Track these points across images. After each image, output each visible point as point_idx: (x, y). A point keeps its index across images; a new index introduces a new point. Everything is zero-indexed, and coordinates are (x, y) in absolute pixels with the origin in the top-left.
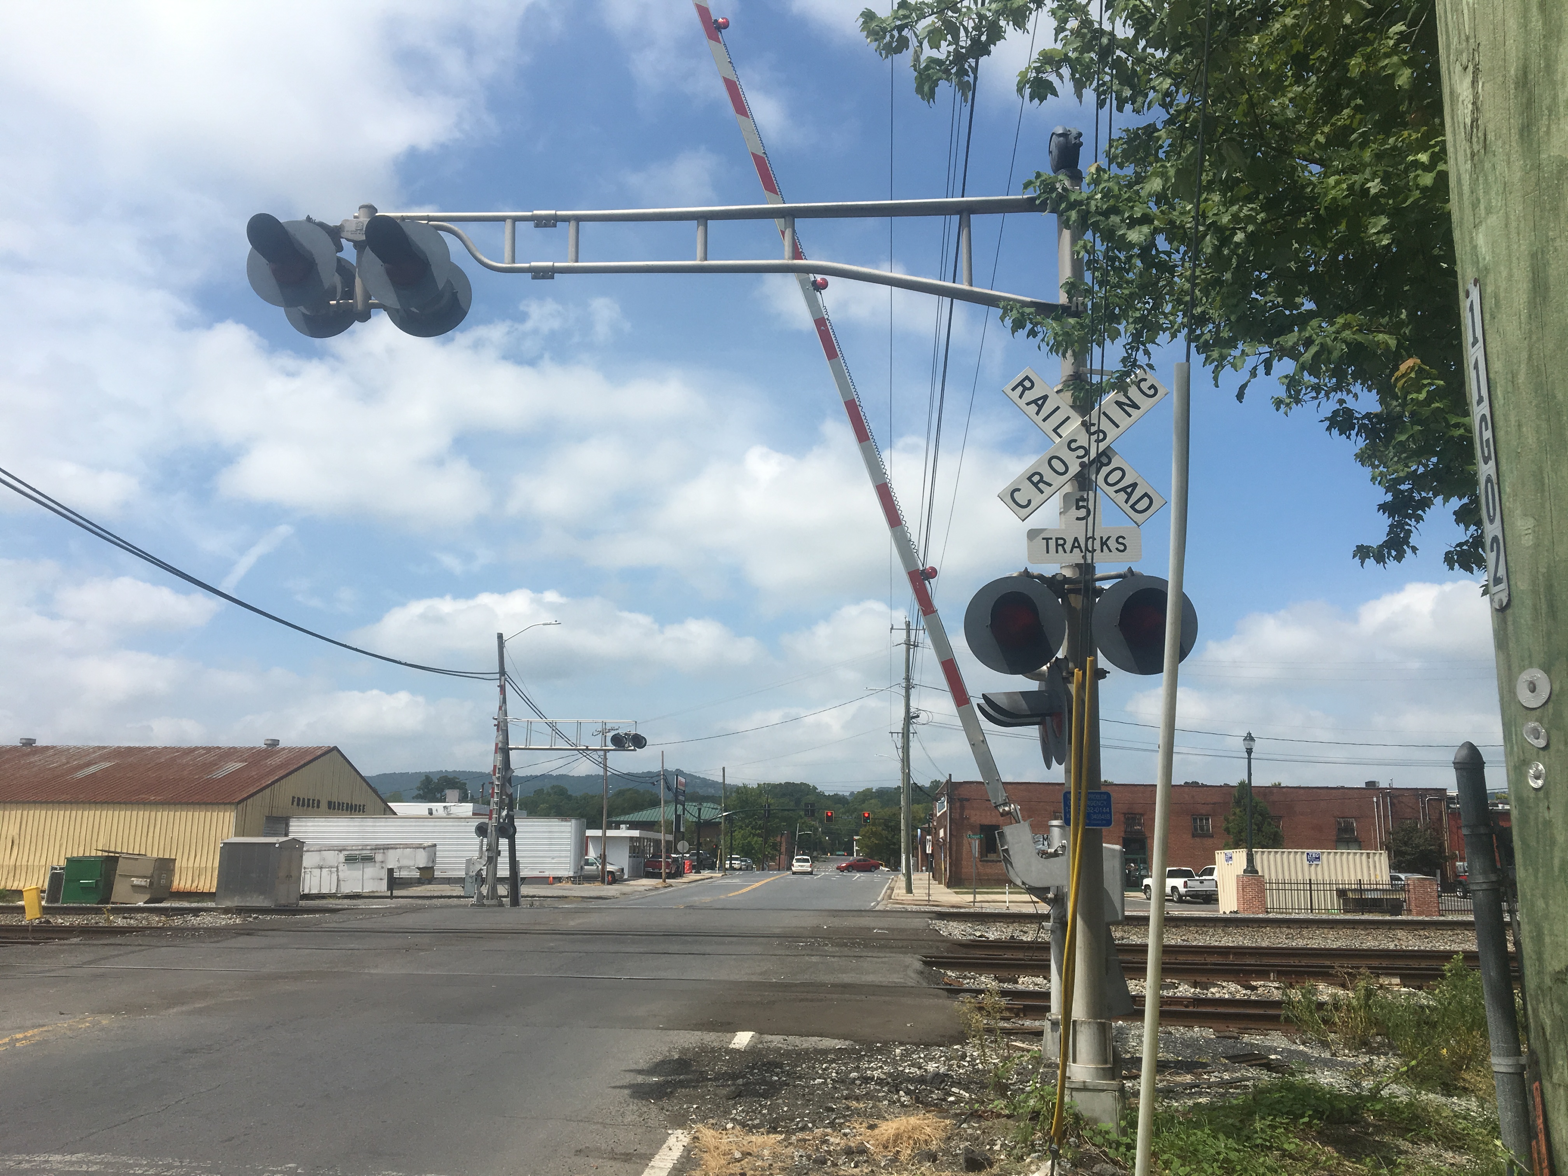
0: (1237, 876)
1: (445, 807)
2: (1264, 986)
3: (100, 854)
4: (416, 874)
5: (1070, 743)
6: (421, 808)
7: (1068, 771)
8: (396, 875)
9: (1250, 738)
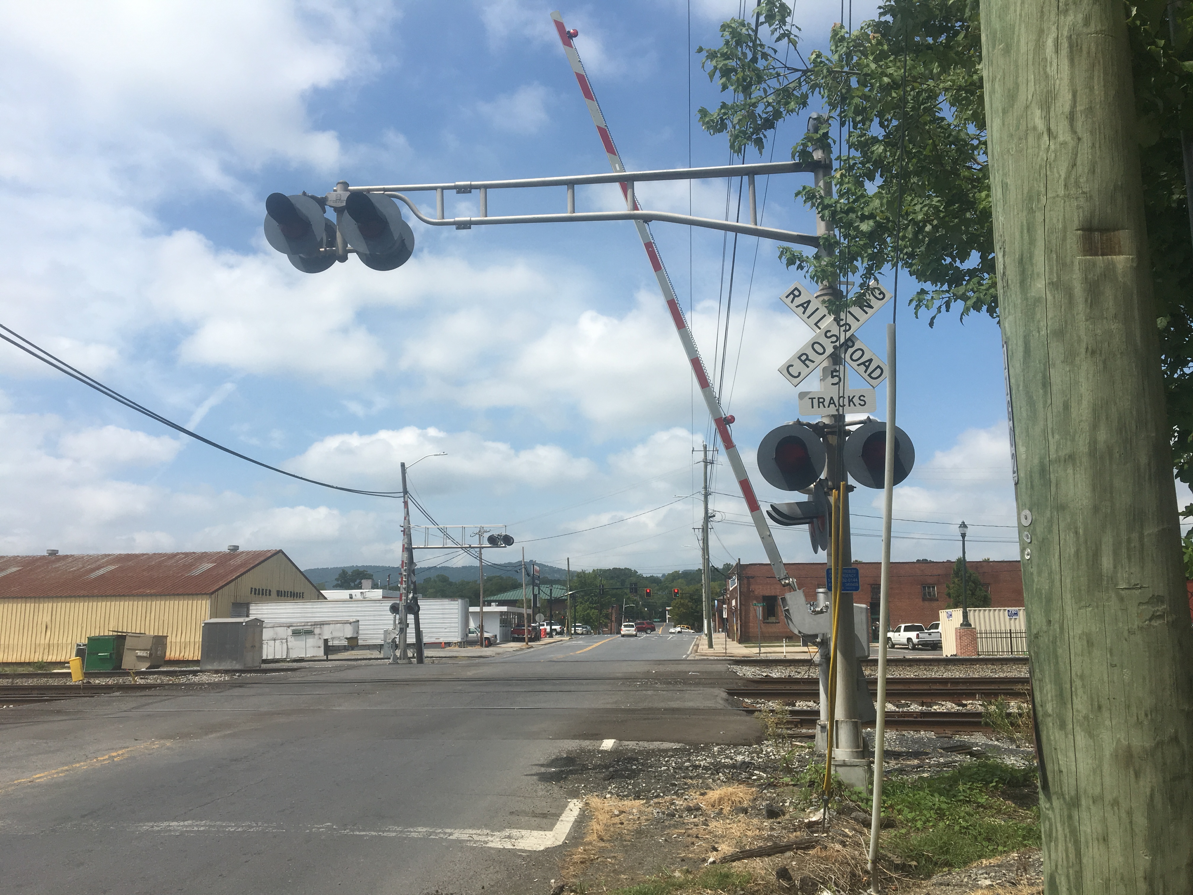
0: (956, 628)
1: (361, 593)
2: (972, 704)
3: (111, 633)
4: (345, 643)
5: (830, 535)
6: (344, 594)
7: (829, 555)
8: (330, 644)
9: (963, 525)
